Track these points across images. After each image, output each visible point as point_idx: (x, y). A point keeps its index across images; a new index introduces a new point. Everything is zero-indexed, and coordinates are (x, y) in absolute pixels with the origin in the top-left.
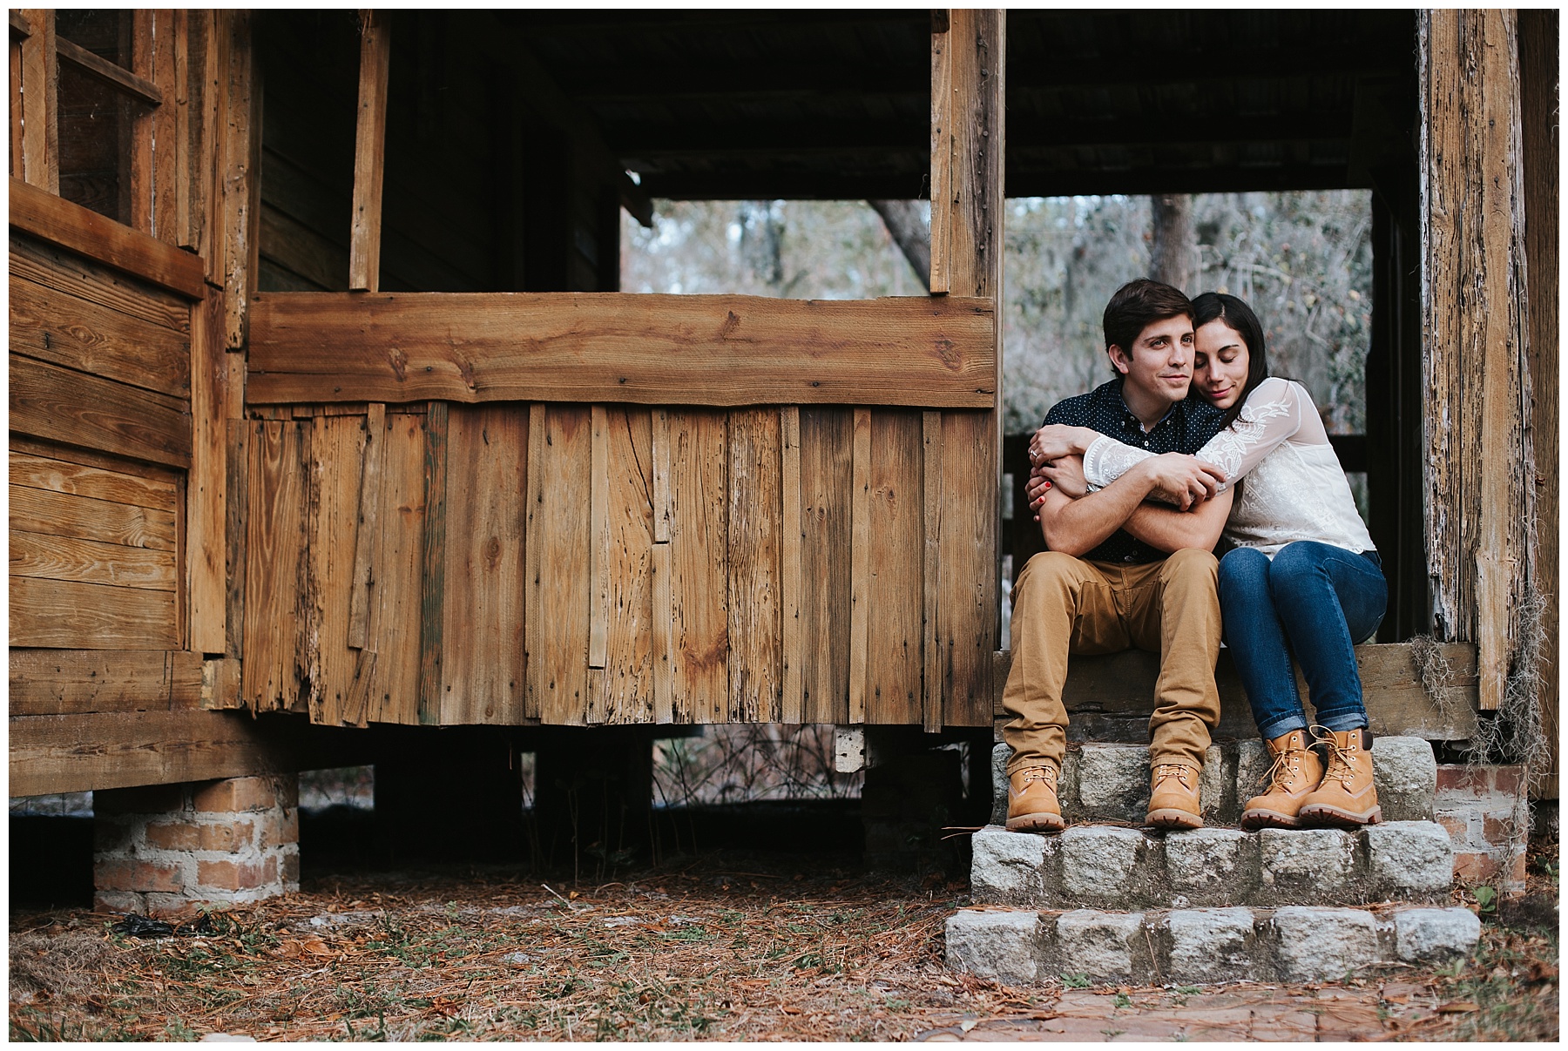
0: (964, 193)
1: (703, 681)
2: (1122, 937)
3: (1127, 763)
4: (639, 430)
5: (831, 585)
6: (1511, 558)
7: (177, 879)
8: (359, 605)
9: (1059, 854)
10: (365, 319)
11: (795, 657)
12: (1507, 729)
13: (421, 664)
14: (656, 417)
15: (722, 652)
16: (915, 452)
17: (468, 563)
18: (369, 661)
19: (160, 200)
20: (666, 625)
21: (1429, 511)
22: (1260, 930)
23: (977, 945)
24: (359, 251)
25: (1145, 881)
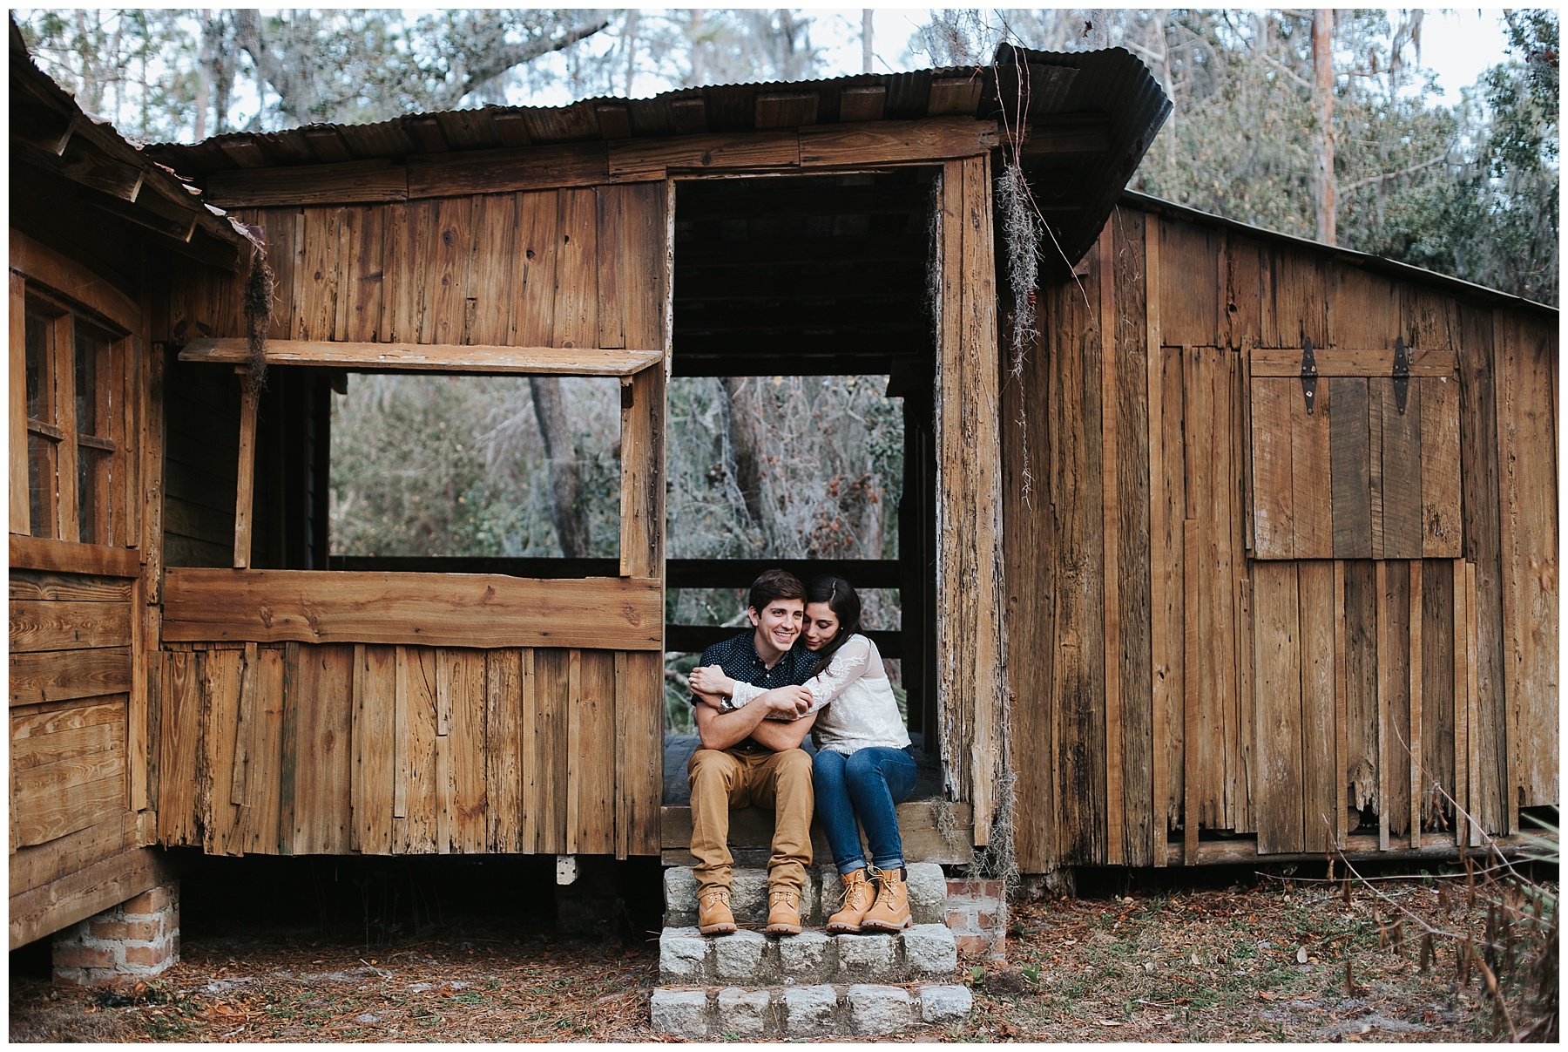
0: (641, 510)
1: (469, 826)
2: (758, 1009)
3: (751, 887)
4: (427, 661)
5: (555, 764)
6: (994, 749)
7: (111, 958)
8: (239, 776)
9: (714, 952)
10: (244, 587)
11: (531, 811)
12: (992, 858)
13: (280, 815)
14: (439, 654)
15: (483, 807)
16: (610, 677)
17: (312, 747)
18: (245, 813)
19: (114, 515)
20: (445, 789)
21: (942, 719)
22: (841, 1004)
23: (671, 1015)
24: (240, 542)
25: (768, 969)
